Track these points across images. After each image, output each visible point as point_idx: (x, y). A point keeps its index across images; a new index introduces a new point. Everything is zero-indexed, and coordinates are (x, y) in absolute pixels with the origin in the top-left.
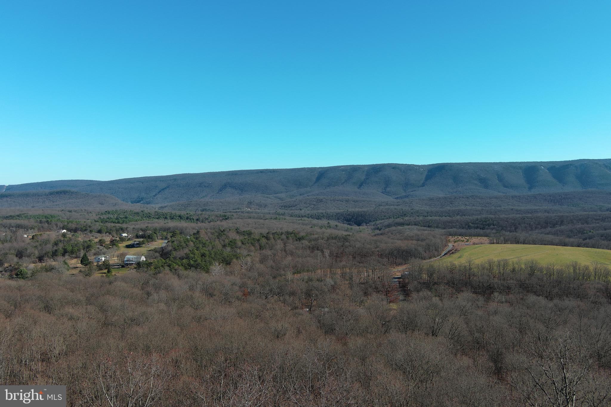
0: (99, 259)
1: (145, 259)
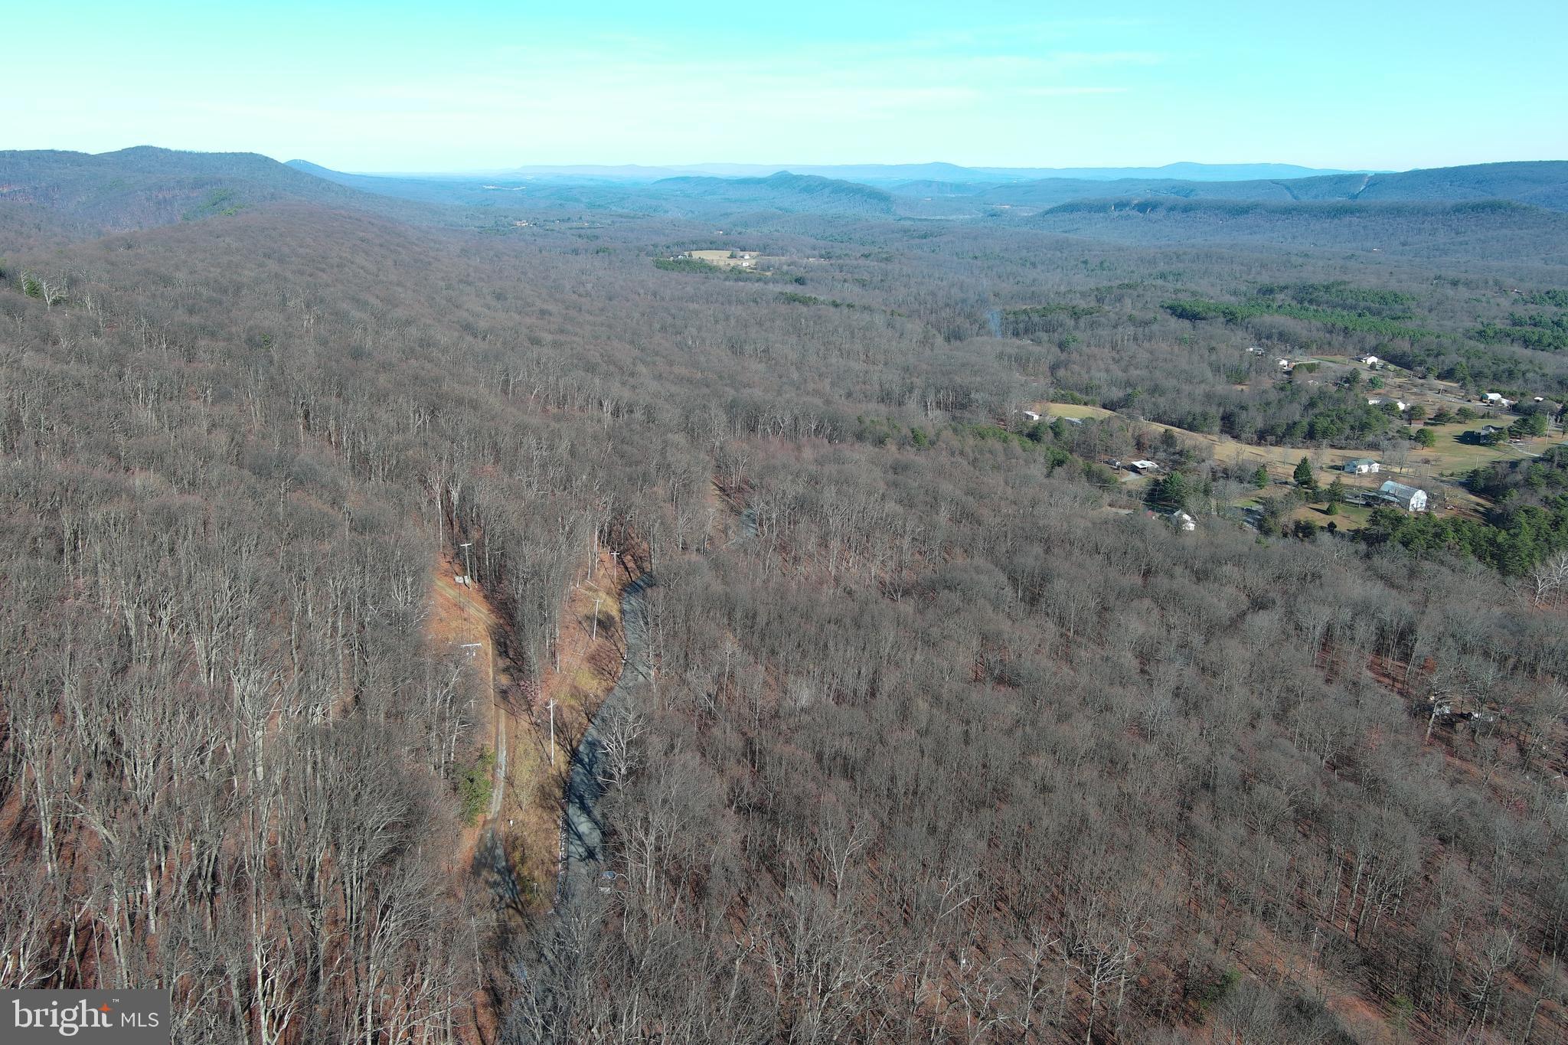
1: (1425, 497)
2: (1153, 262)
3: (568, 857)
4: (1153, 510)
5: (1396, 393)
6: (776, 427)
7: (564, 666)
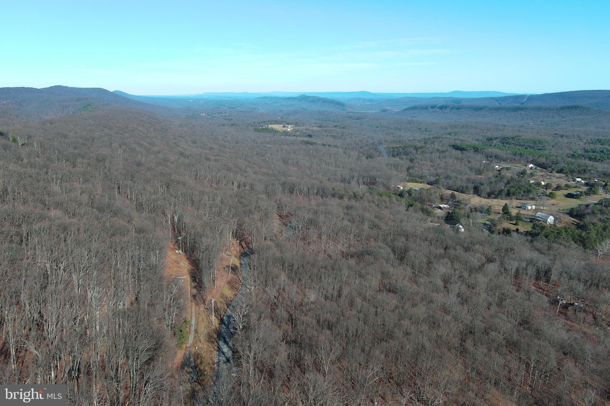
0: (526, 207)
1: (553, 219)
2: (446, 128)
3: (219, 362)
4: (448, 224)
5: (541, 178)
6: (301, 192)
7: (218, 285)
